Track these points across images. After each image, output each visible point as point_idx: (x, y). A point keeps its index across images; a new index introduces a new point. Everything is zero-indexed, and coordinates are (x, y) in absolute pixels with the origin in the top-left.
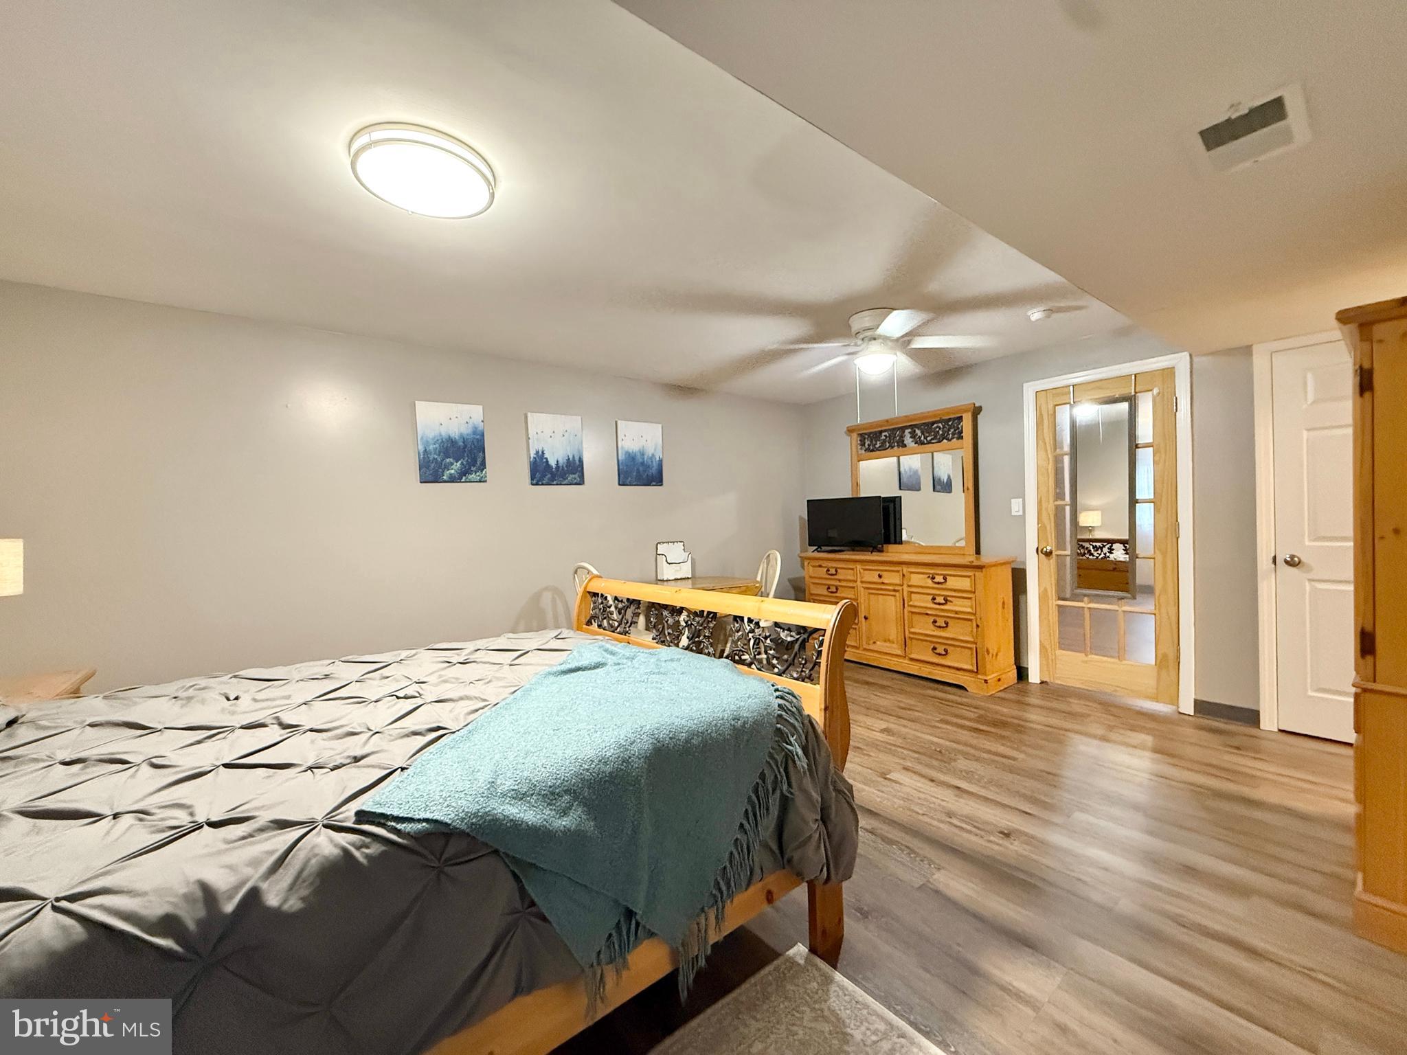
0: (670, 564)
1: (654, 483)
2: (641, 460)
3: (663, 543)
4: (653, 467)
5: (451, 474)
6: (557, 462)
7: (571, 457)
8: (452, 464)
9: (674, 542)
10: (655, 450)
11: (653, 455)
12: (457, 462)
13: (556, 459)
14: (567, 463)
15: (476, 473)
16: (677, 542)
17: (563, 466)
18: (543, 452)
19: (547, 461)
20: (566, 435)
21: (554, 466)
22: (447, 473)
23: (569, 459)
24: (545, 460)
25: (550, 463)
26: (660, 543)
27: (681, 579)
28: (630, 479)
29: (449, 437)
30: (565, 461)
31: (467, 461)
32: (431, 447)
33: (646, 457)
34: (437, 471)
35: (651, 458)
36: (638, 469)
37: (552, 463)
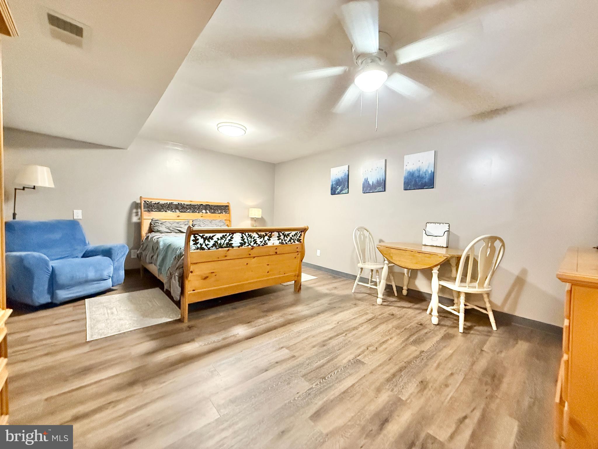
0: (428, 235)
1: (426, 187)
2: (417, 175)
3: (431, 223)
4: (426, 177)
5: (338, 191)
6: (373, 182)
7: (379, 179)
8: (338, 188)
9: (440, 223)
10: (428, 167)
11: (427, 170)
12: (340, 187)
13: (372, 181)
14: (377, 182)
15: (345, 190)
16: (443, 223)
17: (375, 184)
18: (367, 178)
19: (369, 182)
20: (377, 169)
21: (371, 184)
22: (337, 191)
23: (378, 180)
24: (368, 182)
25: (370, 183)
26: (428, 223)
27: (436, 246)
28: (410, 186)
29: (338, 178)
30: (376, 181)
31: (343, 186)
32: (334, 183)
33: (421, 172)
34: (335, 191)
35: (425, 172)
36: (415, 181)
37: (371, 183)
